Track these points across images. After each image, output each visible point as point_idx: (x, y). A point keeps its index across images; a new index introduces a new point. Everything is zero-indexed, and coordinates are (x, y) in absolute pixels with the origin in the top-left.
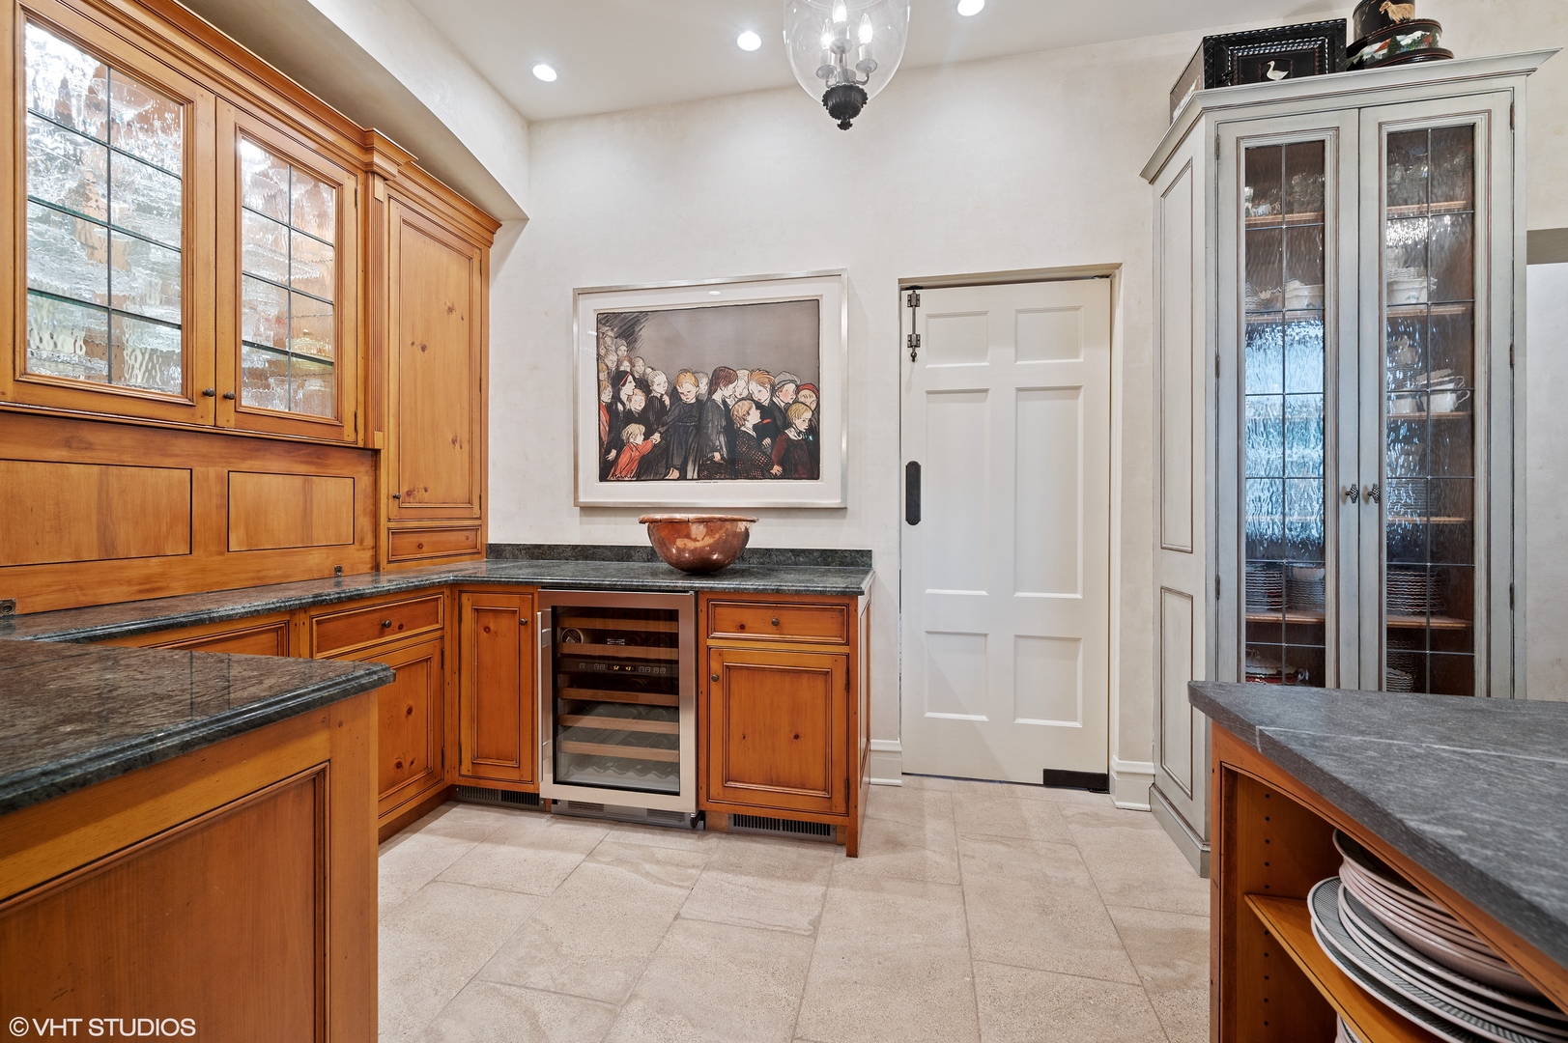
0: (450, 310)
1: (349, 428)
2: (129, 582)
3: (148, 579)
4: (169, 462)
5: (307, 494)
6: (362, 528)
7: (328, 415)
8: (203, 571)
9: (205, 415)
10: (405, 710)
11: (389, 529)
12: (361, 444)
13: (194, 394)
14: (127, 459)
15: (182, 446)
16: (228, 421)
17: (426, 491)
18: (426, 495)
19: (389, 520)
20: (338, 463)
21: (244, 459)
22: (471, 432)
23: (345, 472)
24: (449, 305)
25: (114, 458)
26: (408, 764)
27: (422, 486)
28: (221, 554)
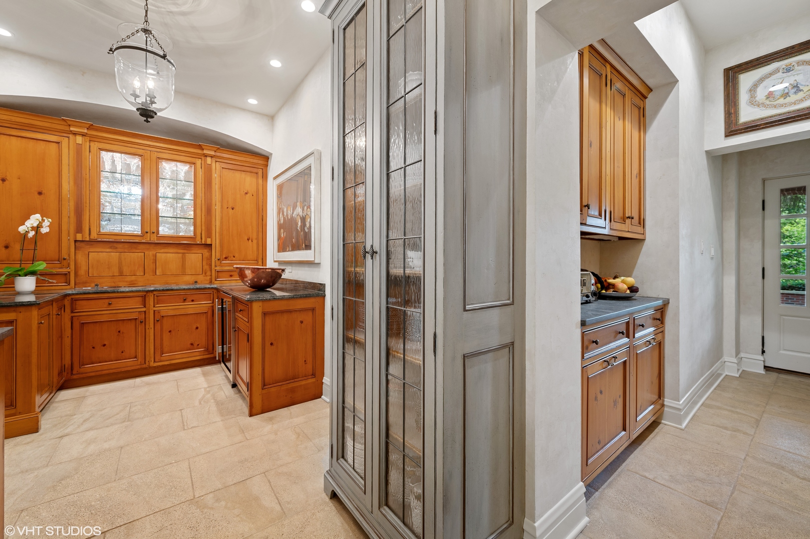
0: (246, 193)
1: (198, 238)
2: (127, 282)
3: (132, 281)
4: (138, 251)
5: (184, 260)
6: (206, 270)
7: (192, 234)
8: (148, 280)
9: (147, 239)
10: (195, 327)
11: (215, 270)
12: (203, 243)
13: (144, 233)
14: (126, 250)
15: (141, 246)
16: (154, 239)
17: (234, 257)
18: (234, 258)
19: (216, 266)
20: (195, 250)
21: (161, 249)
22: (258, 235)
23: (198, 252)
24: (245, 192)
25: (122, 250)
26: (196, 345)
27: (232, 255)
28: (154, 275)
